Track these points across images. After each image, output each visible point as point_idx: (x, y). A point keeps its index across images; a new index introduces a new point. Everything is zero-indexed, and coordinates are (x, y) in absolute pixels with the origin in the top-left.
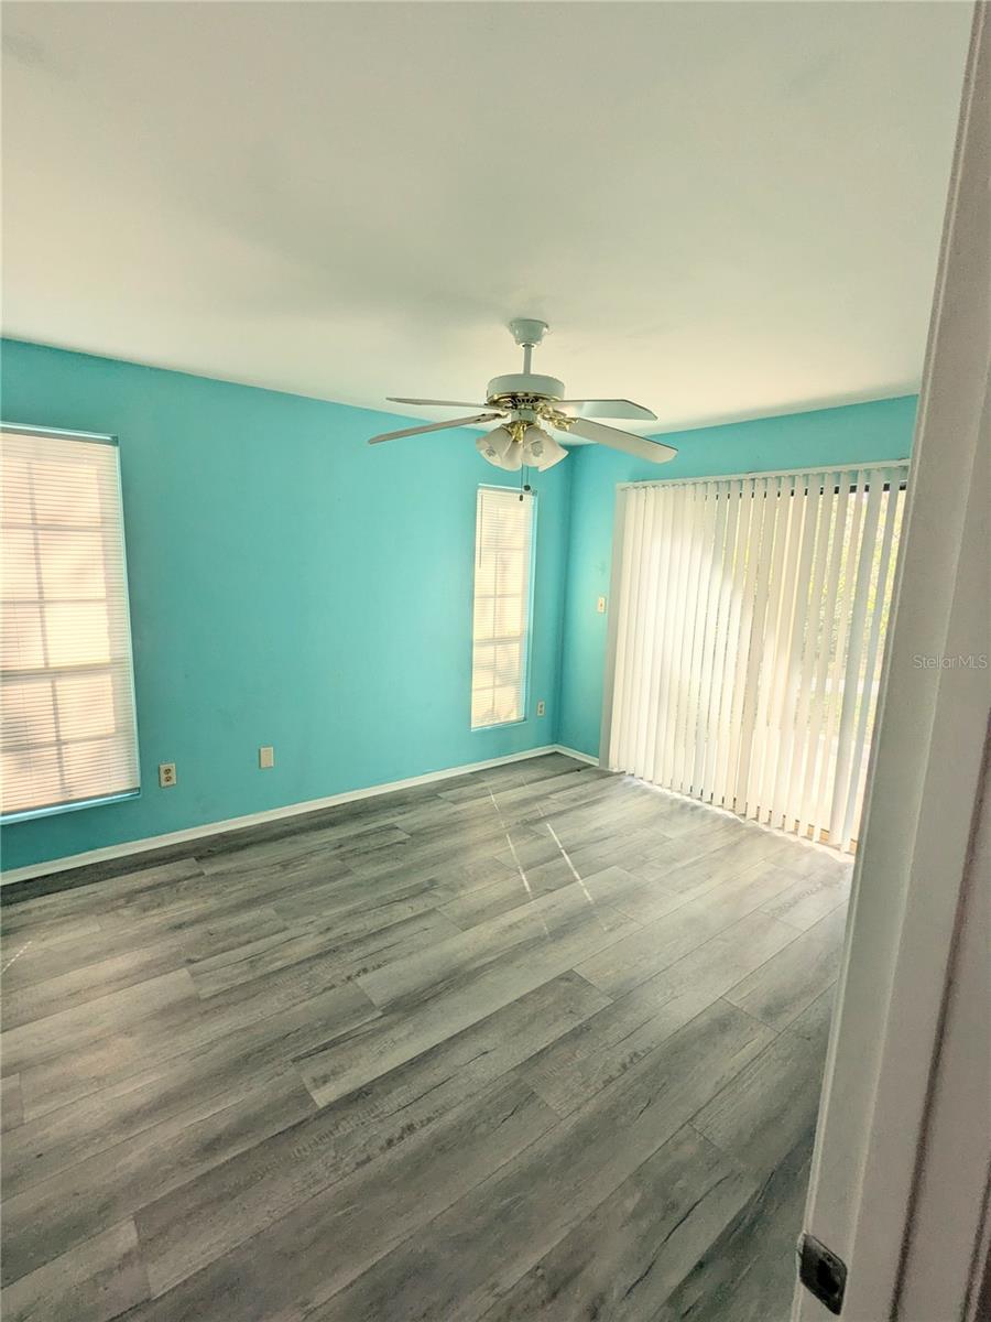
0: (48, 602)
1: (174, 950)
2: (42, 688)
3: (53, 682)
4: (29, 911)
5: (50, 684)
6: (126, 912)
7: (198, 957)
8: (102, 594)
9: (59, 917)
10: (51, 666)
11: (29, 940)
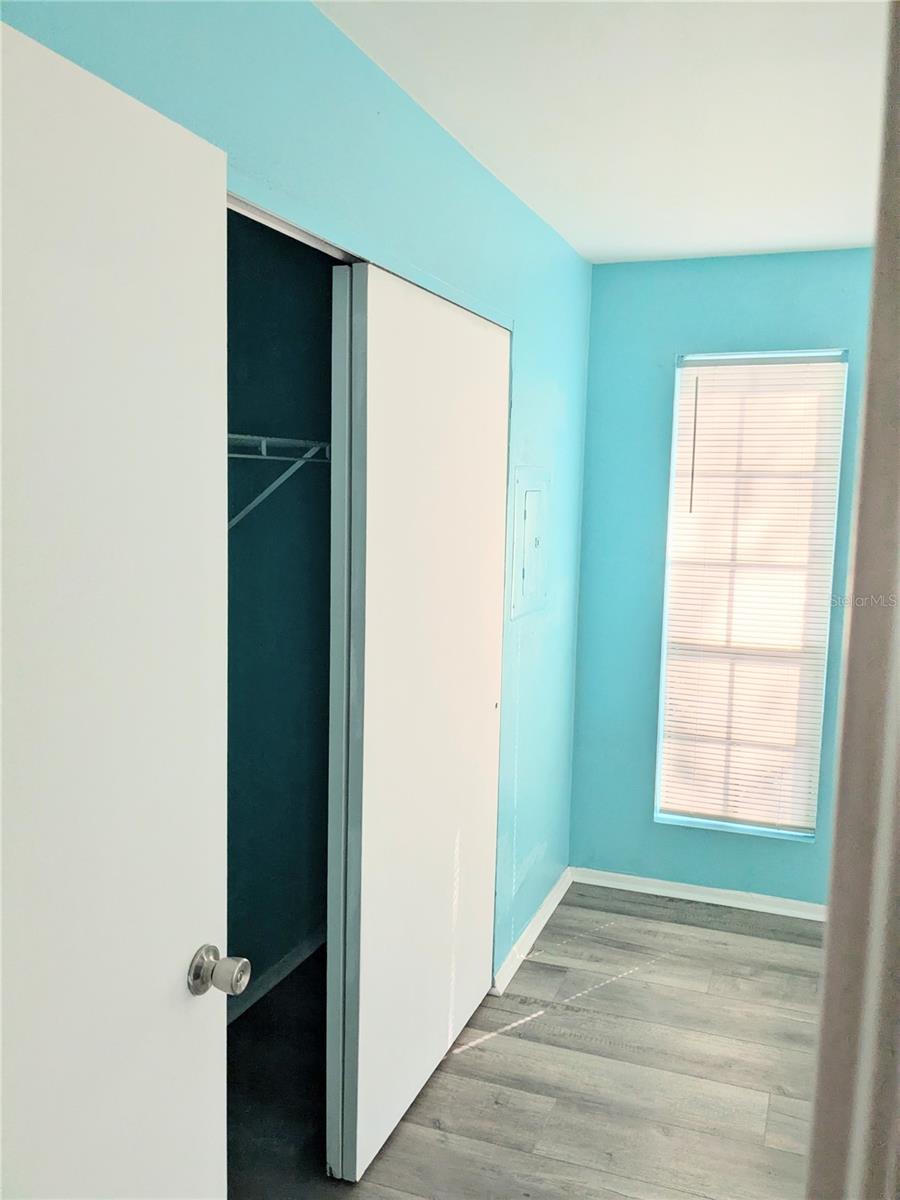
0: (742, 565)
1: (769, 1063)
2: (719, 669)
3: (732, 664)
4: (655, 934)
5: (728, 667)
6: (743, 985)
7: (791, 1090)
8: (803, 558)
9: (677, 955)
10: (733, 645)
11: (637, 965)
